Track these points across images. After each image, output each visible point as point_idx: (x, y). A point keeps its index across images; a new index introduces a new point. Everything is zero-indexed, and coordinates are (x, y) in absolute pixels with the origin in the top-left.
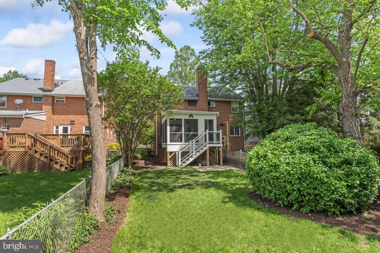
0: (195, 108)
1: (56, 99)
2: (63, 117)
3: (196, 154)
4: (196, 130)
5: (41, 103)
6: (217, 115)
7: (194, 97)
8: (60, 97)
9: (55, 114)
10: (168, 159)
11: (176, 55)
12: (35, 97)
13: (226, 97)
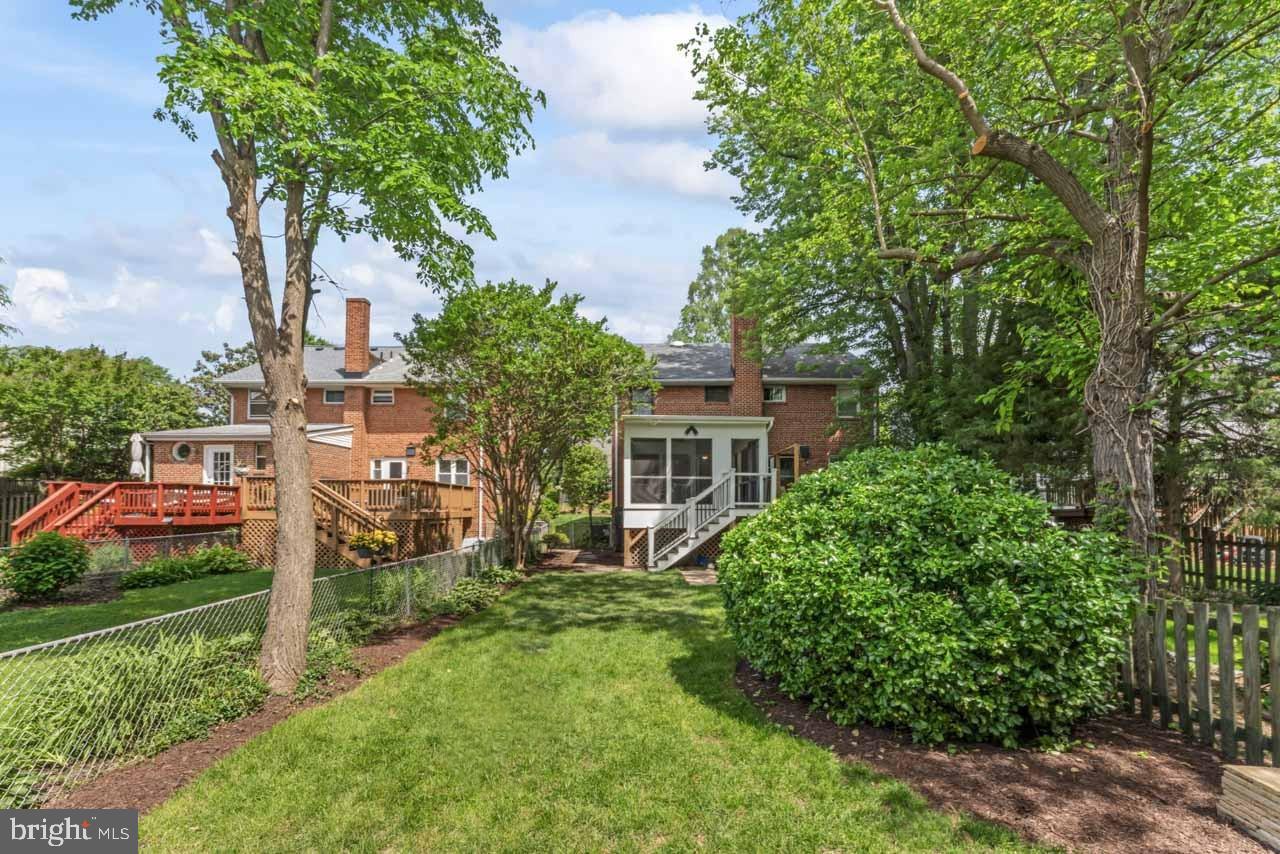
0: (724, 407)
1: (373, 395)
2: (389, 437)
3: (697, 537)
4: (706, 469)
5: (340, 406)
6: (768, 425)
7: (722, 376)
8: (383, 388)
9: (373, 433)
10: (627, 548)
11: (706, 259)
12: (328, 392)
13: (818, 370)
